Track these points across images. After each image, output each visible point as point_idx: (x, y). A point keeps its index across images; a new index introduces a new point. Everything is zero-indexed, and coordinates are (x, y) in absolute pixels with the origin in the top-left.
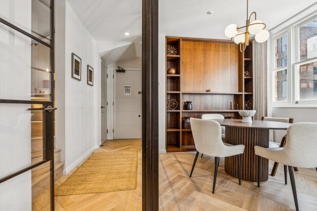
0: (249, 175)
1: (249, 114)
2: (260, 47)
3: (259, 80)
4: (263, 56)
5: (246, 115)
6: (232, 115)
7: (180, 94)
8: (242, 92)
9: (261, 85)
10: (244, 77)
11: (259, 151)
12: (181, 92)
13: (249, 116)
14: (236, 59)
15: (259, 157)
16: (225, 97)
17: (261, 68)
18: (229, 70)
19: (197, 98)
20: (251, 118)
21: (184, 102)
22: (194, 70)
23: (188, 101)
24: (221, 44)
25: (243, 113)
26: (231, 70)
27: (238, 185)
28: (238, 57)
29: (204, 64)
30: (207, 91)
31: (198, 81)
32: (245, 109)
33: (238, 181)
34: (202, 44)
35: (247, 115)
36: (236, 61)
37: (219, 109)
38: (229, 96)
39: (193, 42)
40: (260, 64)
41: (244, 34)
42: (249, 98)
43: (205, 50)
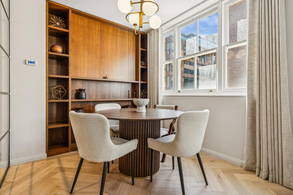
0: (143, 170)
1: (143, 103)
2: (153, 39)
3: (152, 70)
4: (156, 48)
5: (140, 104)
6: (130, 104)
7: (68, 79)
8: (139, 81)
9: (154, 75)
10: (140, 67)
11: (152, 144)
12: (70, 77)
13: (143, 105)
14: (133, 48)
15: (152, 150)
16: (123, 85)
17: (154, 60)
18: (127, 58)
19: (93, 85)
20: (144, 107)
21: (76, 90)
22: (88, 52)
23: (81, 88)
24: (119, 29)
25: (137, 102)
26: (128, 58)
27: (131, 186)
28: (136, 47)
29: (101, 48)
30: (104, 78)
31: (93, 65)
32: (141, 98)
33: (132, 179)
34: (98, 24)
35: (142, 104)
36: (134, 51)
37: (117, 97)
38: (127, 85)
39: (88, 19)
40: (153, 55)
41: (139, 13)
42: (144, 87)
43: (102, 32)
